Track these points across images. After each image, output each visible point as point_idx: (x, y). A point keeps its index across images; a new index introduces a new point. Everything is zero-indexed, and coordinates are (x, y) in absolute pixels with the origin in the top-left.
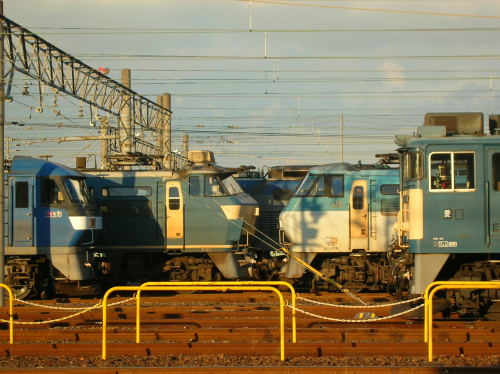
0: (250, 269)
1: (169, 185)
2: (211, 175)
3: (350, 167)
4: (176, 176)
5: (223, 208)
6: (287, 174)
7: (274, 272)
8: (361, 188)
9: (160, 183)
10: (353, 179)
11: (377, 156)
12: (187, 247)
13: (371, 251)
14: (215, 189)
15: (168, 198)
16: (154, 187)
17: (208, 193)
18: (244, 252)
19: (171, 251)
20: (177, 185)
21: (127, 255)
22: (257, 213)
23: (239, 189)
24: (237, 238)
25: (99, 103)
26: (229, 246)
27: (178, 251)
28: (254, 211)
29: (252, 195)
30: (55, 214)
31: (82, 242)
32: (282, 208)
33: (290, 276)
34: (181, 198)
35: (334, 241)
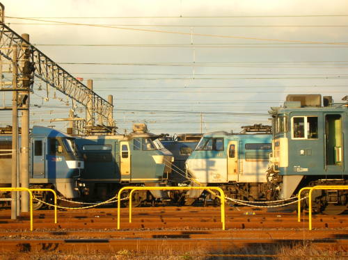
0: (169, 193)
1: (122, 144)
2: (147, 138)
3: (227, 134)
4: (126, 139)
5: (154, 157)
6: (188, 139)
7: (183, 195)
8: (234, 145)
9: (117, 143)
10: (229, 140)
11: (242, 127)
12: (132, 179)
13: (239, 182)
14: (148, 146)
15: (121, 151)
16: (113, 145)
17: (144, 149)
18: (165, 183)
19: (123, 182)
20: (127, 143)
21: (97, 184)
22: (173, 161)
23: (162, 147)
24: (162, 174)
25: (77, 98)
26: (157, 179)
27: (127, 182)
28: (170, 159)
29: (170, 150)
30: (59, 159)
31: (73, 176)
32: (187, 157)
33: (192, 197)
34: (129, 151)
35: (218, 176)
